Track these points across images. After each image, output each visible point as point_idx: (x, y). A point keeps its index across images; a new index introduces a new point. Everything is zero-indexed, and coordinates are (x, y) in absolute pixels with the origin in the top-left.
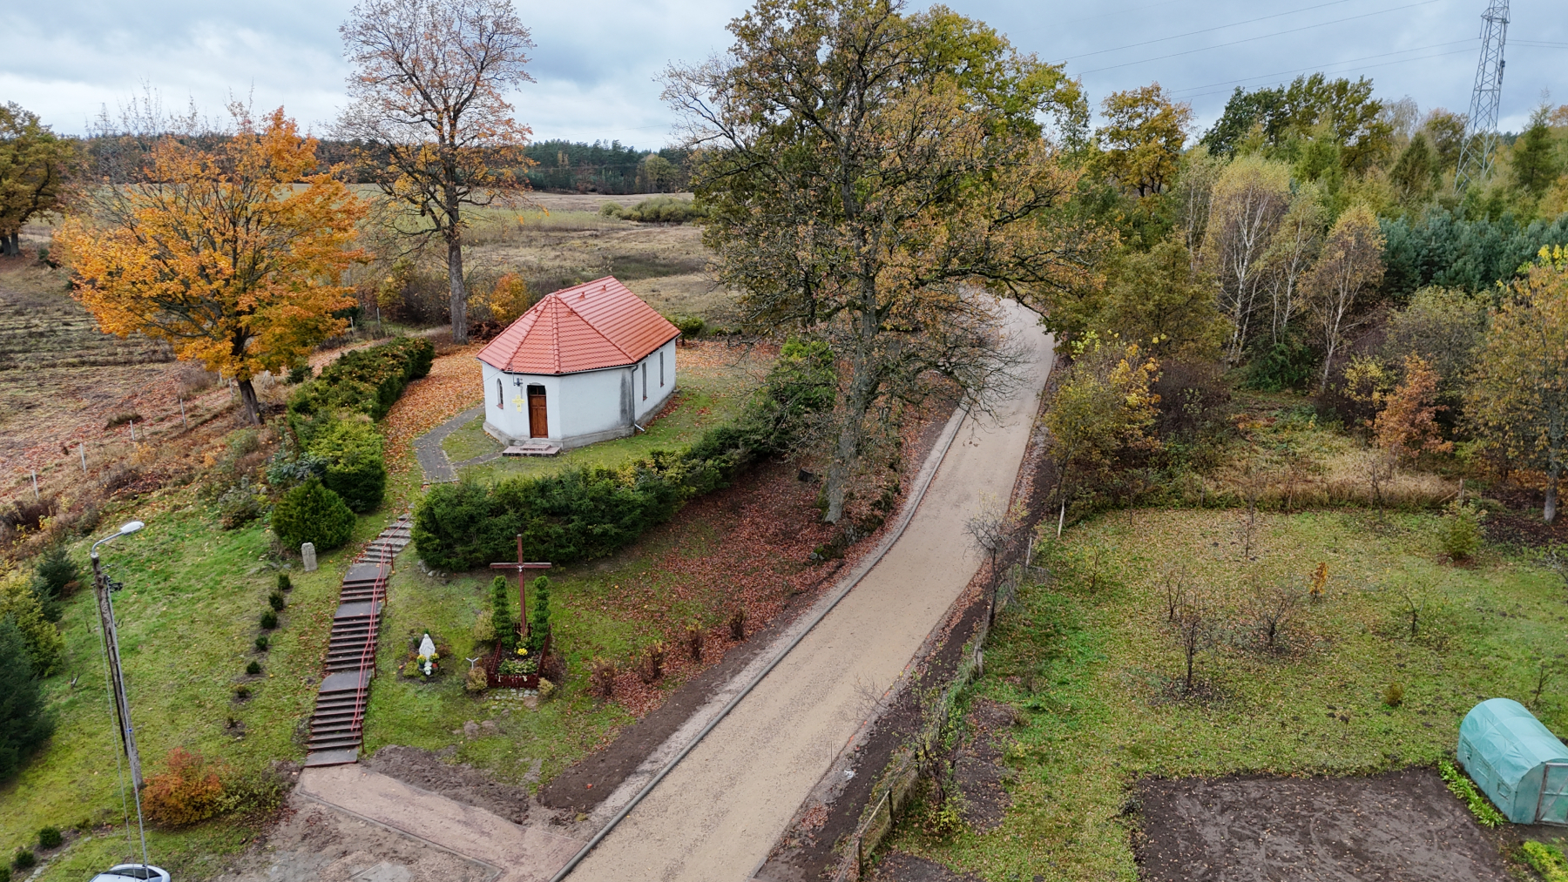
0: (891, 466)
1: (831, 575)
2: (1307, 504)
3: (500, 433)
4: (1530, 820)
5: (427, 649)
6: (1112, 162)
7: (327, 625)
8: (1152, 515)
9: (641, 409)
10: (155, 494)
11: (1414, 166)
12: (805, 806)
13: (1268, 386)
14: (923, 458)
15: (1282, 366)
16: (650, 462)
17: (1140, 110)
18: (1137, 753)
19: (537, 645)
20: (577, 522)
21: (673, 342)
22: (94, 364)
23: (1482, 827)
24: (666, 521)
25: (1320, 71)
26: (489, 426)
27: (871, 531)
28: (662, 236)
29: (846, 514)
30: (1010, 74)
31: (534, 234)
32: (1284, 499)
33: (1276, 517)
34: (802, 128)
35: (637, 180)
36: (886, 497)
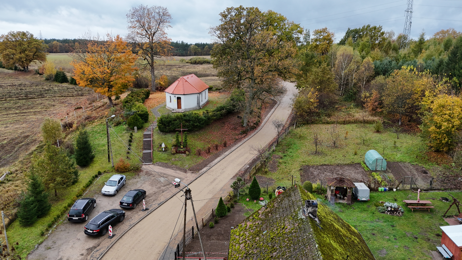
0: (258, 117)
1: (244, 137)
2: (349, 122)
3: (170, 108)
4: (374, 170)
5: (163, 146)
6: (315, 47)
7: (142, 142)
8: (315, 125)
9: (201, 103)
10: (96, 120)
12: (240, 171)
13: (348, 100)
14: (266, 116)
16: (205, 112)
17: (322, 34)
18: (304, 162)
19: (185, 146)
20: (191, 122)
21: (208, 89)
22: (65, 96)
23: (365, 171)
24: (209, 124)
25: (369, 24)
26: (167, 107)
27: (253, 129)
28: (198, 67)
29: (248, 125)
30: (287, 26)
31: (163, 67)
32: (344, 122)
33: (342, 125)
34: (237, 39)
35: (189, 52)
36: (257, 122)
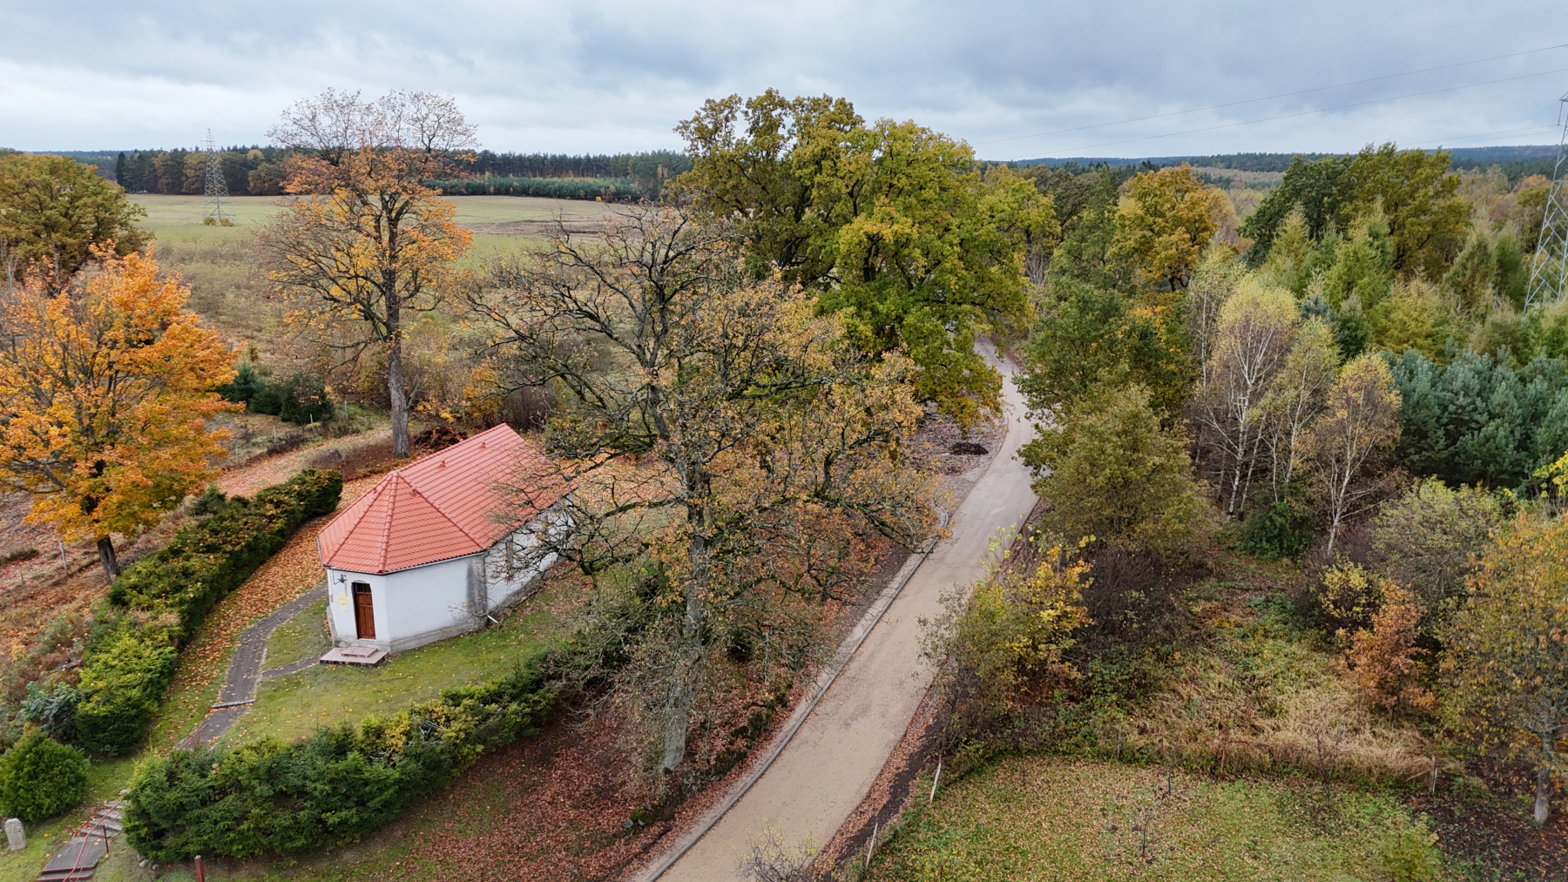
1: (646, 849)
2: (1244, 769)
8: (1055, 769)
11: (1475, 271)
15: (1281, 530)
27: (723, 773)
32: (1217, 758)
33: (1201, 787)
